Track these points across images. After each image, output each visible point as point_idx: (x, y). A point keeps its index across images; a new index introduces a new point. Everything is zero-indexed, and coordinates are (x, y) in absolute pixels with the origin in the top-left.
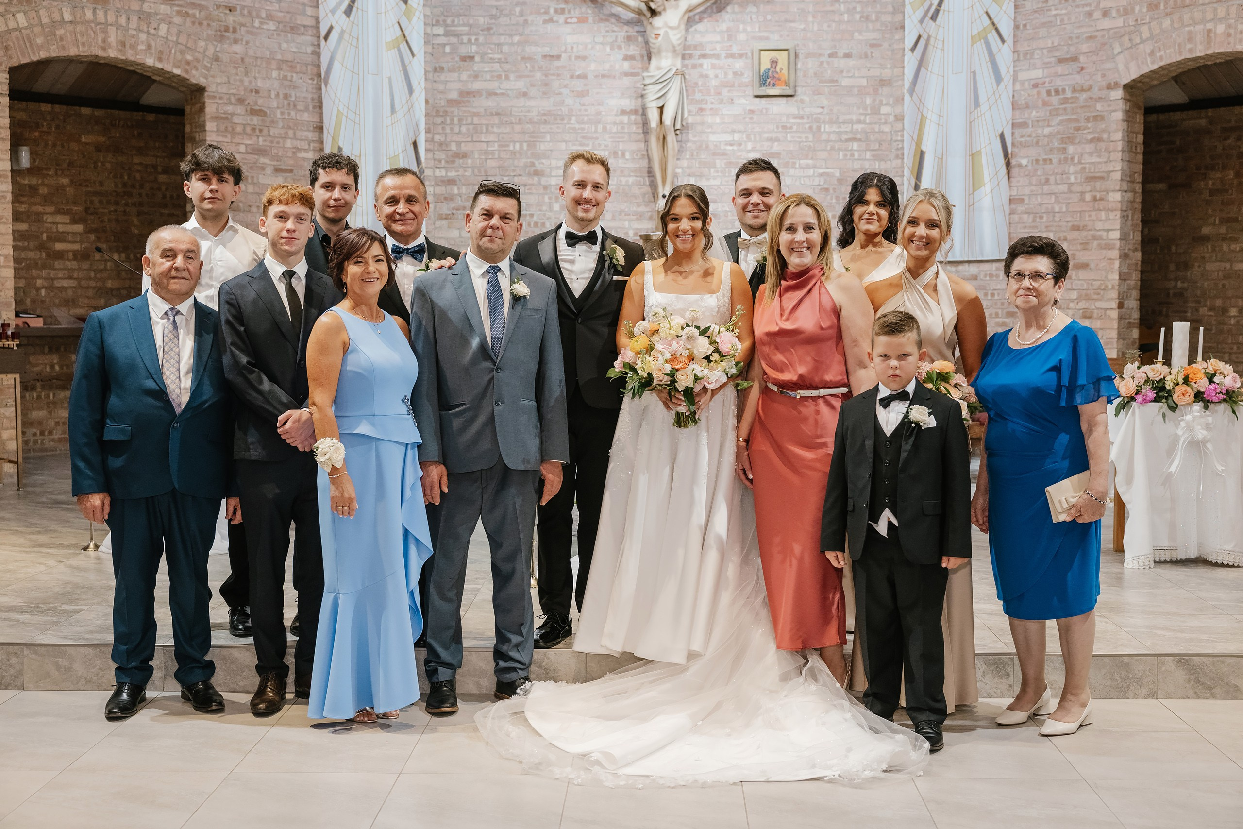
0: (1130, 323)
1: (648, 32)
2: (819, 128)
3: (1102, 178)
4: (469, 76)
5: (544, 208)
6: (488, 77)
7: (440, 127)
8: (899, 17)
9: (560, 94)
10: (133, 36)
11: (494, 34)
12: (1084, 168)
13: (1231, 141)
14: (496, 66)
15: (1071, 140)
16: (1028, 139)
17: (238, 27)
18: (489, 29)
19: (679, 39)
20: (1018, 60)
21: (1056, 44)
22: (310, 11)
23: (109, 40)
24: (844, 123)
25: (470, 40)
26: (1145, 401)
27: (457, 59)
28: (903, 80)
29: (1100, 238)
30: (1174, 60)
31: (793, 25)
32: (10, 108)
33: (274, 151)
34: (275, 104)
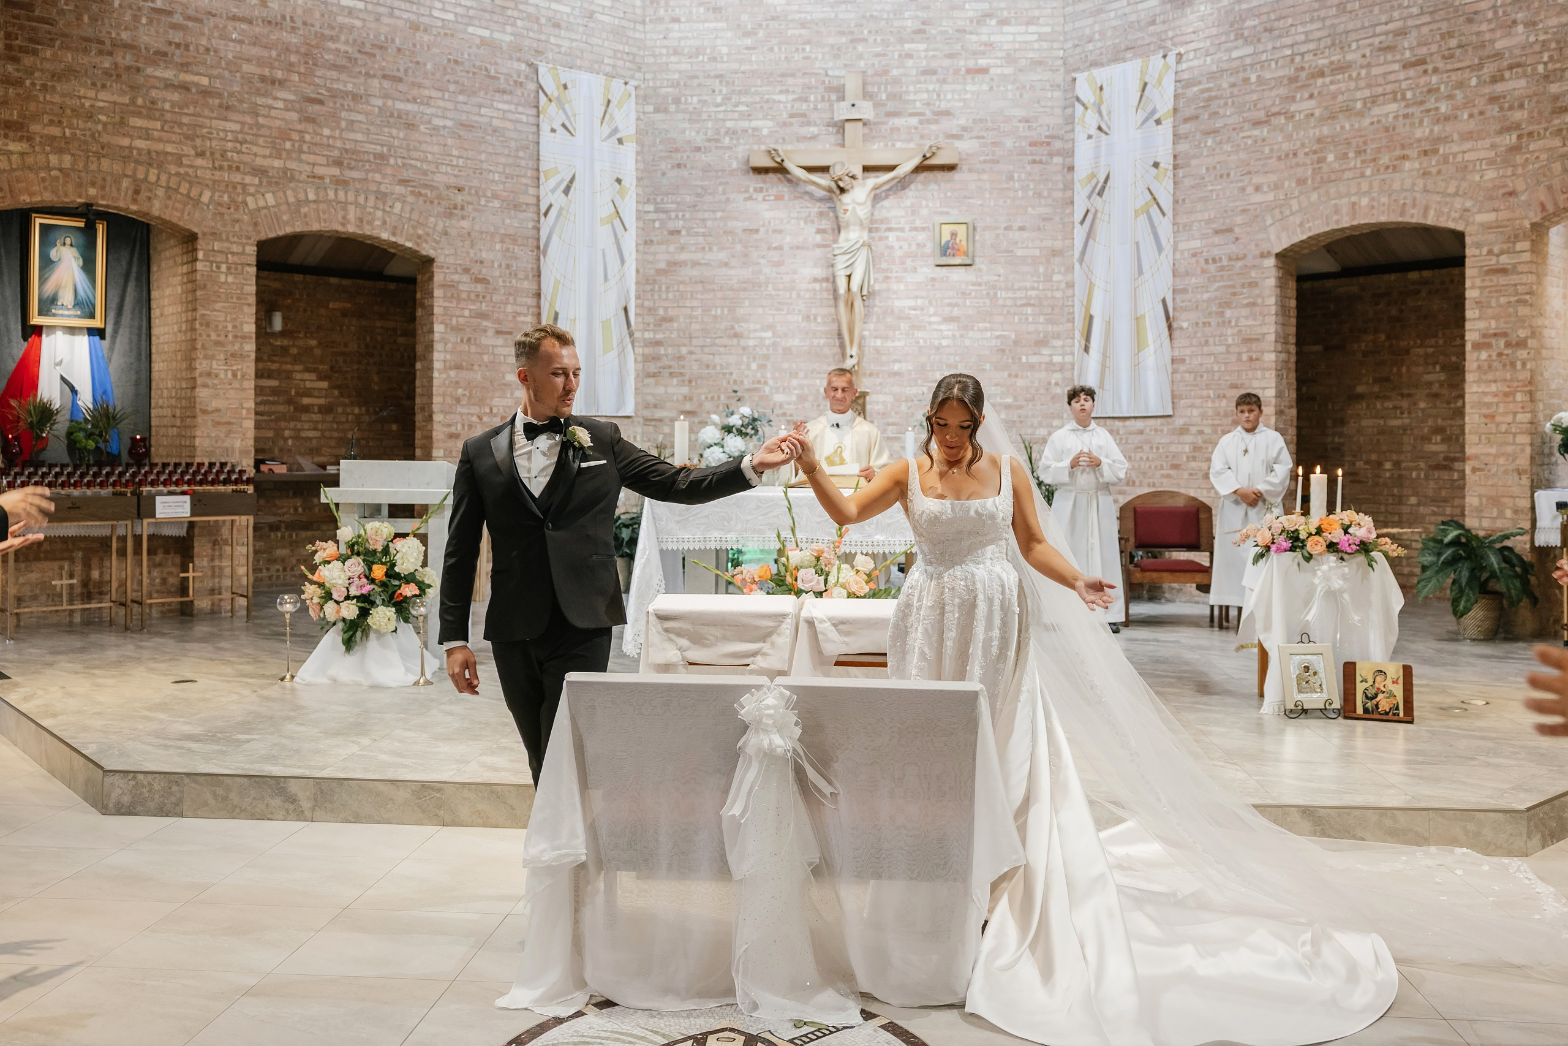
1: (838, 208)
2: (996, 294)
3: (1257, 340)
4: (676, 248)
5: (743, 367)
6: (693, 249)
7: (649, 294)
8: (1069, 194)
9: (758, 263)
10: (370, 213)
11: (699, 211)
12: (1240, 331)
14: (701, 239)
15: (1228, 305)
16: (1188, 304)
17: (466, 205)
18: (695, 206)
19: (866, 214)
20: (1178, 231)
21: (1212, 217)
22: (532, 191)
23: (349, 217)
24: (1019, 289)
25: (677, 216)
27: (666, 233)
28: (1073, 250)
30: (1322, 231)
31: (971, 201)
32: (258, 277)
33: (496, 315)
34: (498, 274)
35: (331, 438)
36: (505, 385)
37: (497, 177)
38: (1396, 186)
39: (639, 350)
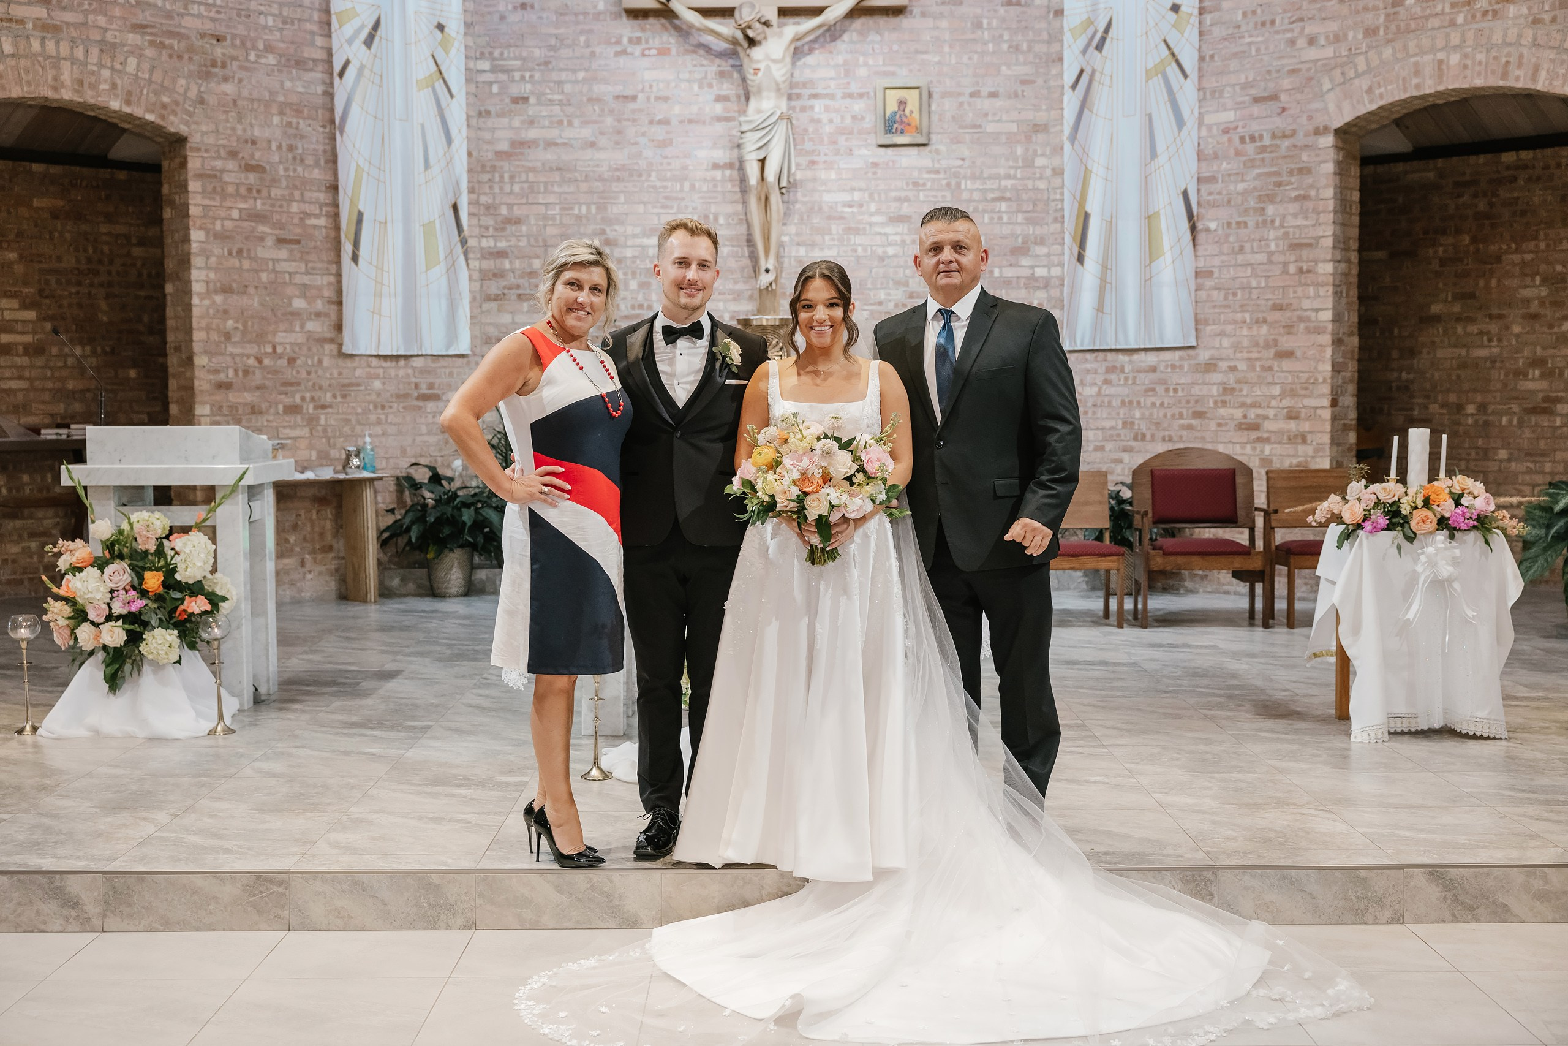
0: (1345, 425)
1: (745, 66)
2: (958, 185)
3: (1309, 245)
4: (523, 122)
6: (547, 123)
7: (487, 186)
8: (1055, 47)
9: (636, 143)
10: (93, 73)
11: (553, 69)
12: (1286, 234)
13: (1465, 199)
14: (557, 109)
15: (1271, 198)
16: (1217, 197)
17: (229, 62)
18: (547, 63)
19: (784, 75)
20: (1204, 98)
21: (1250, 79)
22: (320, 41)
23: (62, 77)
24: (990, 178)
25: (523, 78)
26: (1375, 529)
27: (508, 100)
28: (1062, 124)
29: (1308, 319)
30: (1397, 98)
31: (925, 56)
33: (276, 217)
34: (276, 158)
35: (43, 390)
36: (292, 314)
37: (270, 21)
38: (1497, 38)
39: (475, 264)
